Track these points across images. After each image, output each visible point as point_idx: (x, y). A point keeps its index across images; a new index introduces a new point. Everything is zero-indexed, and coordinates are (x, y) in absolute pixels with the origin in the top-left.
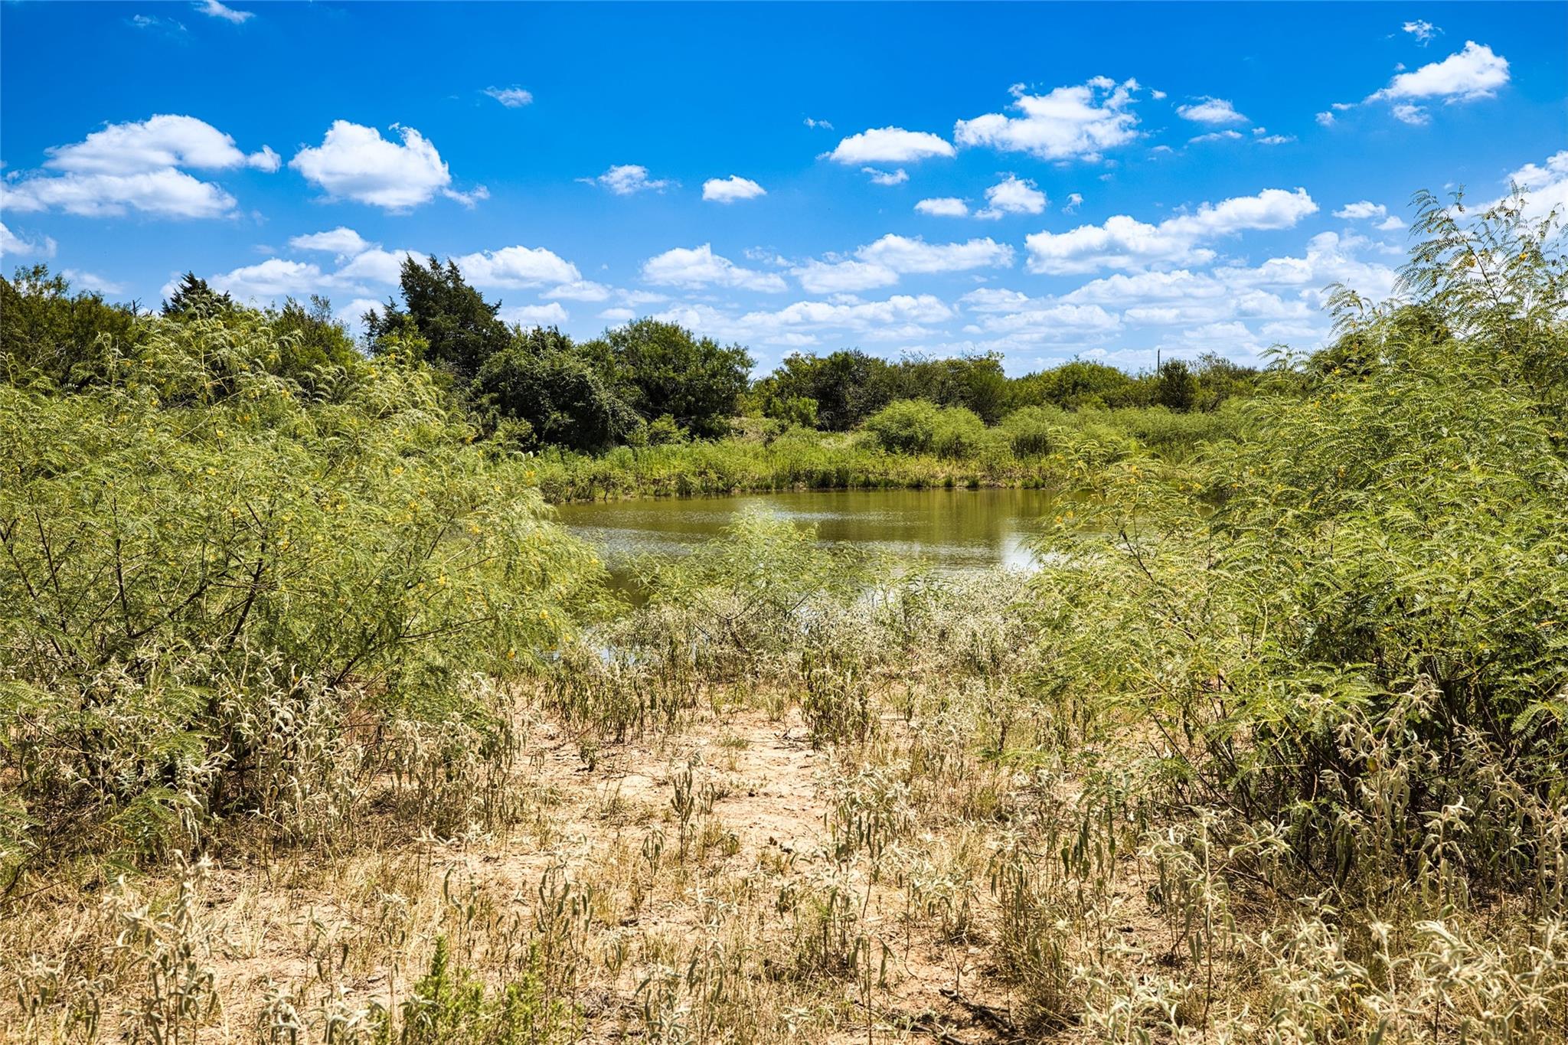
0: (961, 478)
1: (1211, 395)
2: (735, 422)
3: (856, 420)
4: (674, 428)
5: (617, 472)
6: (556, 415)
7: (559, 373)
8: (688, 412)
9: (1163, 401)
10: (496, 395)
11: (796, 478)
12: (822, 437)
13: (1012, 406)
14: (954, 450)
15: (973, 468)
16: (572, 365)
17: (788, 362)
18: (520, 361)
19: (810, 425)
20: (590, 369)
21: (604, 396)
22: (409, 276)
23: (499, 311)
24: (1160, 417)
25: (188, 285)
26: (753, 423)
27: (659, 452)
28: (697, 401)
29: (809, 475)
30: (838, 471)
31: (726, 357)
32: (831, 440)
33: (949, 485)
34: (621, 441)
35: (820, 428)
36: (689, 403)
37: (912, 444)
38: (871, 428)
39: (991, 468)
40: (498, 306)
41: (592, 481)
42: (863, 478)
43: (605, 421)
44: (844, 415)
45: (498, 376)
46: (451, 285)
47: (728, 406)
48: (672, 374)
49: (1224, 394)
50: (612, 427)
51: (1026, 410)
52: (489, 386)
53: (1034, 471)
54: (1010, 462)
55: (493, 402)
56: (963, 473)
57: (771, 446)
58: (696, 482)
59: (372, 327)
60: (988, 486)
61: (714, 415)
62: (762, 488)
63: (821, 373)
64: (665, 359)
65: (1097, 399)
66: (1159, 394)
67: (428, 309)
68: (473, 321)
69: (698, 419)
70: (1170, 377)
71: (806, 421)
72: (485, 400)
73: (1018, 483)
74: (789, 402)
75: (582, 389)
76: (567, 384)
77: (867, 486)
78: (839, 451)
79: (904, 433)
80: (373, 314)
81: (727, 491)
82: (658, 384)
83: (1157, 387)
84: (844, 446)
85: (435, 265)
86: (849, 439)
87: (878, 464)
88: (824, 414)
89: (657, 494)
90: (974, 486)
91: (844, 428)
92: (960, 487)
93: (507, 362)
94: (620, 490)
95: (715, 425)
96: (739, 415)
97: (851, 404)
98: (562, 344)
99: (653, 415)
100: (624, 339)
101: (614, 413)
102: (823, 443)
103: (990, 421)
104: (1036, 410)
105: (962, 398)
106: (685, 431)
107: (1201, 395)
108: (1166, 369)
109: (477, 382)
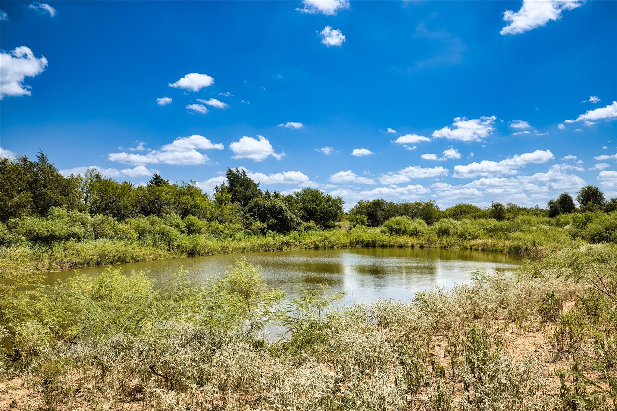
0: (417, 244)
1: (511, 215)
2: (337, 223)
3: (382, 223)
4: (314, 225)
5: (292, 241)
6: (272, 220)
7: (274, 206)
8: (321, 219)
9: (493, 217)
10: (252, 213)
11: (358, 243)
12: (368, 229)
13: (437, 219)
14: (415, 233)
15: (422, 241)
16: (278, 203)
17: (359, 203)
18: (261, 202)
19: (365, 225)
20: (284, 204)
21: (288, 214)
22: (228, 175)
23: (259, 185)
24: (493, 222)
25: (155, 177)
26: (345, 224)
27: (308, 234)
28: (324, 216)
29: (362, 242)
30: (373, 241)
31: (334, 201)
32: (372, 230)
33: (413, 246)
34: (295, 229)
35: (368, 226)
36: (321, 217)
37: (399, 232)
38: (386, 226)
39: (428, 240)
40: (259, 184)
41: (282, 244)
42: (381, 244)
43: (288, 222)
44: (378, 221)
45: (253, 207)
46: (243, 177)
47: (335, 218)
48: (315, 206)
49: (516, 215)
50: (292, 225)
51: (442, 220)
52: (250, 210)
53: (444, 241)
54: (435, 238)
55: (251, 216)
56: (418, 242)
57: (350, 232)
58: (321, 245)
59: (217, 191)
60: (427, 247)
61: (330, 221)
62: (345, 247)
63: (369, 207)
64: (313, 201)
65: (469, 216)
66: (492, 215)
67: (234, 184)
68: (250, 189)
69: (324, 222)
70: (496, 208)
71: (363, 223)
72: (248, 215)
73: (438, 246)
74: (357, 217)
75: (281, 211)
76: (276, 210)
77: (383, 246)
78: (374, 233)
79: (397, 227)
80: (217, 187)
81: (332, 248)
82: (310, 210)
83: (491, 212)
84: (376, 232)
85: (238, 171)
86: (378, 230)
87: (386, 238)
88: (369, 221)
89: (306, 248)
90: (422, 247)
91: (377, 226)
92: (417, 247)
93: (256, 202)
94: (293, 246)
95: (330, 224)
96: (340, 221)
97: (380, 218)
98: (277, 196)
99: (308, 220)
100: (300, 195)
101: (292, 220)
102: (369, 231)
103: (429, 223)
104: (446, 220)
105: (420, 215)
106: (319, 226)
107: (507, 216)
108: (495, 206)
109: (246, 209)
